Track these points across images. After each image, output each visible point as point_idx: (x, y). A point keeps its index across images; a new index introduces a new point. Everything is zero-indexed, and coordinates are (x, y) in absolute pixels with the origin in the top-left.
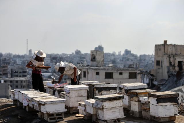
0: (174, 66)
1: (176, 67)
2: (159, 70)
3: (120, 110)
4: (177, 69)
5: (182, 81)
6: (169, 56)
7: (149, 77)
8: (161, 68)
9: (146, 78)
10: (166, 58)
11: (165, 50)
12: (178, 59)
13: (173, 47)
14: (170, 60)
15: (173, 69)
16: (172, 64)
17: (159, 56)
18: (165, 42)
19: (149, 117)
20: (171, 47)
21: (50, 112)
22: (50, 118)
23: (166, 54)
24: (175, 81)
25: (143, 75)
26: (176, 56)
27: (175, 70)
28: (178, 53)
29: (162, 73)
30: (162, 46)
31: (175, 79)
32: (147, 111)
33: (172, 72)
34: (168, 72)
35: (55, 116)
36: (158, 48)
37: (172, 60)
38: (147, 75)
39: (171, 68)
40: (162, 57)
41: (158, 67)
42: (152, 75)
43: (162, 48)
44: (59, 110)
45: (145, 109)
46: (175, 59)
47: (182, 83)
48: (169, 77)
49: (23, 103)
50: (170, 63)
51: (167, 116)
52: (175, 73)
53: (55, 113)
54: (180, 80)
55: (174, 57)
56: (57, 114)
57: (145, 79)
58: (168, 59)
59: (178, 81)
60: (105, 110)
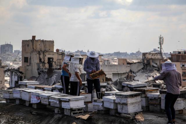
0: (44, 63)
1: (46, 63)
2: (28, 67)
3: (139, 104)
4: (47, 66)
5: (53, 79)
6: (39, 52)
7: (18, 74)
8: (30, 65)
9: (15, 76)
10: (36, 55)
11: (34, 46)
12: (48, 56)
13: (42, 43)
14: (40, 57)
15: (43, 65)
16: (42, 60)
17: (27, 53)
18: (34, 37)
19: (159, 110)
20: (39, 43)
21: (73, 108)
22: (73, 113)
23: (35, 51)
24: (47, 79)
25: (11, 73)
26: (46, 53)
27: (45, 67)
28: (47, 49)
29: (32, 70)
30: (30, 42)
31: (46, 76)
32: (156, 106)
33: (42, 69)
34: (38, 69)
35: (77, 111)
36: (26, 44)
37: (41, 56)
38: (15, 72)
39: (41, 65)
40: (31, 54)
41: (26, 64)
42: (21, 72)
43: (31, 44)
44: (80, 105)
45: (155, 104)
46: (45, 55)
47: (54, 80)
48: (39, 74)
49: (31, 100)
50: (40, 60)
51: (179, 109)
52: (46, 70)
53: (77, 109)
54: (51, 77)
55: (43, 53)
56: (79, 110)
57: (13, 77)
58: (38, 55)
59: (50, 79)
60: (129, 105)
